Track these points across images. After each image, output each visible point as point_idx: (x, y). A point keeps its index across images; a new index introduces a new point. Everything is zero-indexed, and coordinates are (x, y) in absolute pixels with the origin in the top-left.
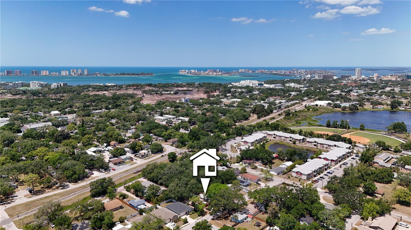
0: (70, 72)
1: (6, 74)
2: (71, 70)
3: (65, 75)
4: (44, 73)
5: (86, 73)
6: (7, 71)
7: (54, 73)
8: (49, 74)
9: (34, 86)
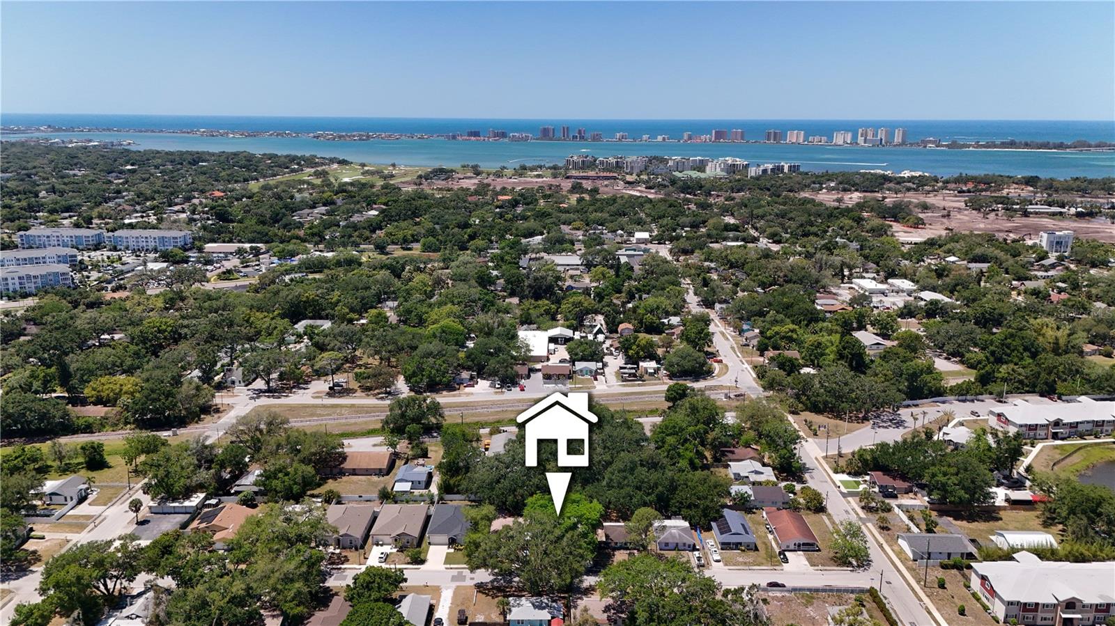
0: (855, 137)
1: (713, 139)
2: (860, 130)
3: (841, 142)
4: (793, 137)
5: (898, 139)
6: (716, 132)
7: (817, 138)
8: (804, 141)
9: (713, 169)
